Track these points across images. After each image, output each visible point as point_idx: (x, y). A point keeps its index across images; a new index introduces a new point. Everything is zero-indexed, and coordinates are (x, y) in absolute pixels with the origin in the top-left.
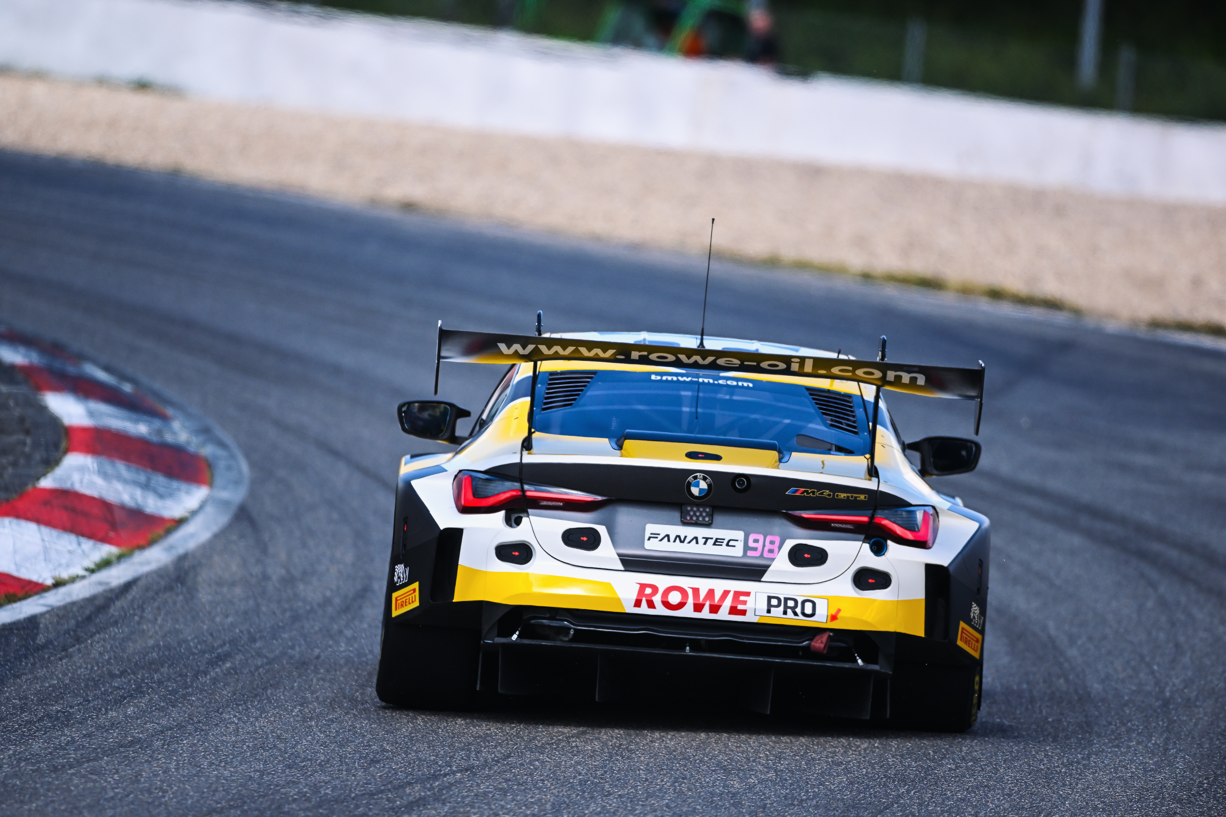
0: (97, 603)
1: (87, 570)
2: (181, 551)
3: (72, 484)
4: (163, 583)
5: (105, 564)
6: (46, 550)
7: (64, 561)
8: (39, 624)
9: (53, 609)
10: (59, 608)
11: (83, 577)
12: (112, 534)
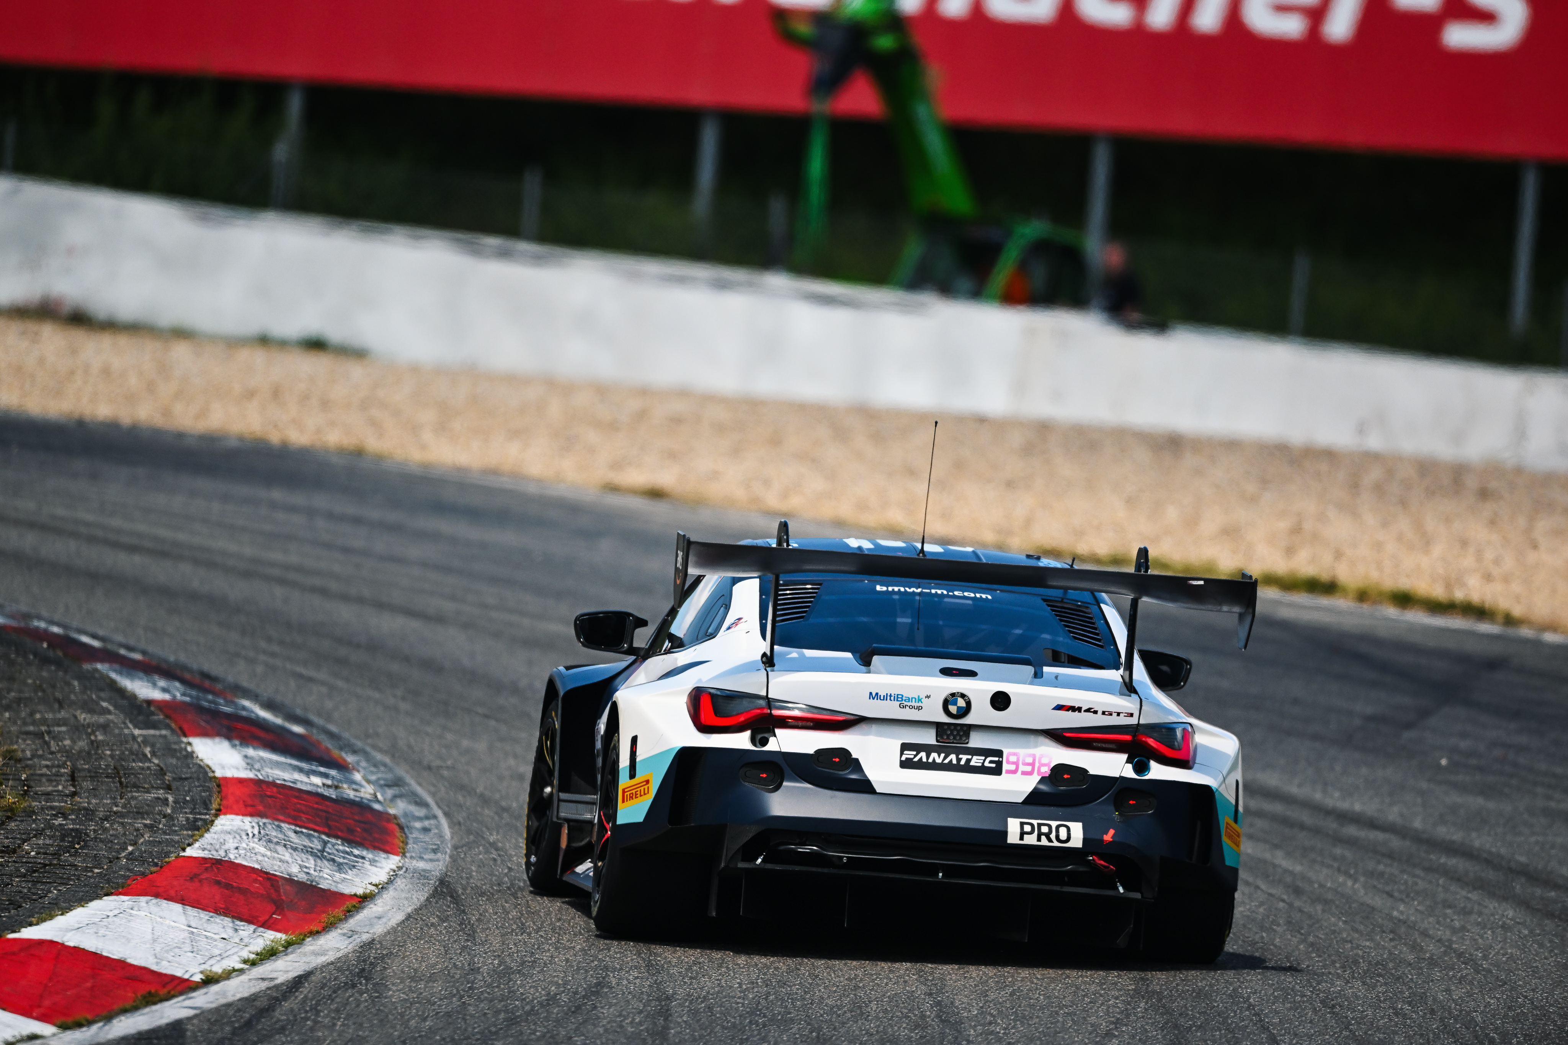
0: (258, 1004)
1: (245, 962)
3: (226, 853)
4: (342, 977)
5: (270, 954)
6: (193, 938)
7: (216, 952)
8: (186, 1030)
9: (202, 1013)
10: (210, 1011)
11: (241, 971)
12: (277, 916)
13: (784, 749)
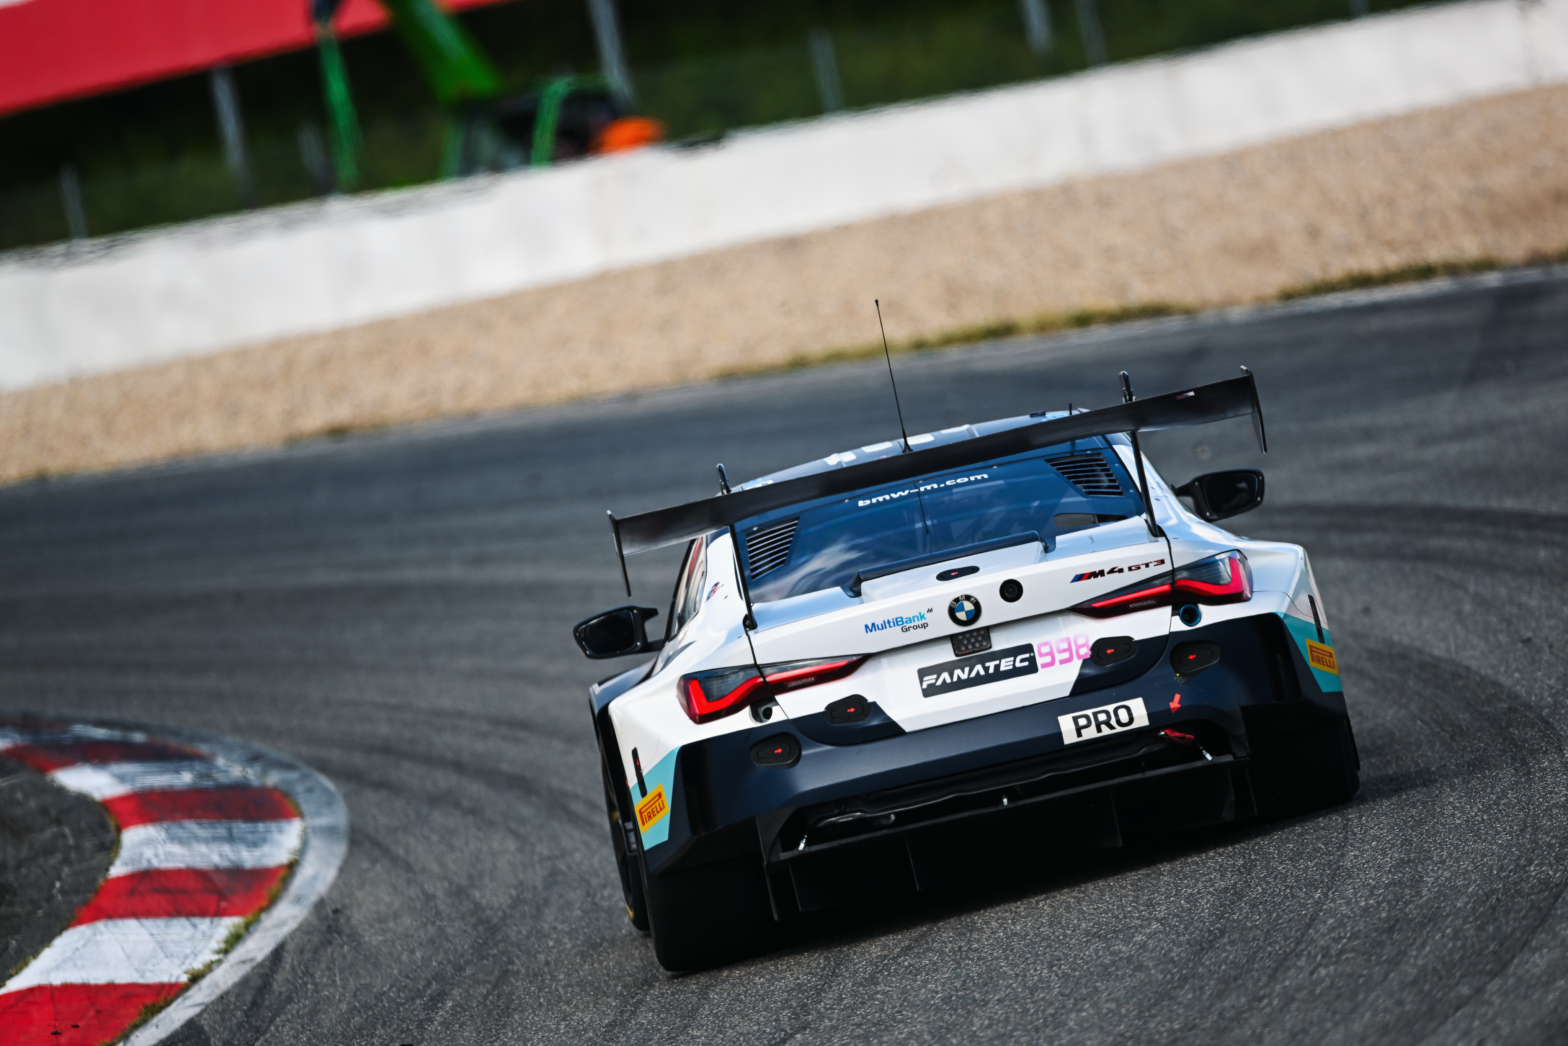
1: (218, 952)
2: (313, 898)
3: (149, 861)
4: (316, 939)
5: (235, 940)
6: (161, 945)
7: (188, 951)
8: (202, 1027)
9: (207, 1007)
11: (219, 962)
12: (224, 904)
13: (792, 716)
